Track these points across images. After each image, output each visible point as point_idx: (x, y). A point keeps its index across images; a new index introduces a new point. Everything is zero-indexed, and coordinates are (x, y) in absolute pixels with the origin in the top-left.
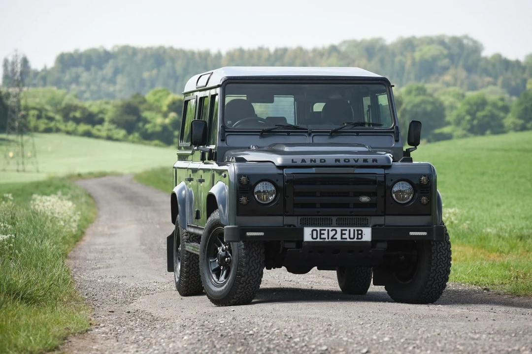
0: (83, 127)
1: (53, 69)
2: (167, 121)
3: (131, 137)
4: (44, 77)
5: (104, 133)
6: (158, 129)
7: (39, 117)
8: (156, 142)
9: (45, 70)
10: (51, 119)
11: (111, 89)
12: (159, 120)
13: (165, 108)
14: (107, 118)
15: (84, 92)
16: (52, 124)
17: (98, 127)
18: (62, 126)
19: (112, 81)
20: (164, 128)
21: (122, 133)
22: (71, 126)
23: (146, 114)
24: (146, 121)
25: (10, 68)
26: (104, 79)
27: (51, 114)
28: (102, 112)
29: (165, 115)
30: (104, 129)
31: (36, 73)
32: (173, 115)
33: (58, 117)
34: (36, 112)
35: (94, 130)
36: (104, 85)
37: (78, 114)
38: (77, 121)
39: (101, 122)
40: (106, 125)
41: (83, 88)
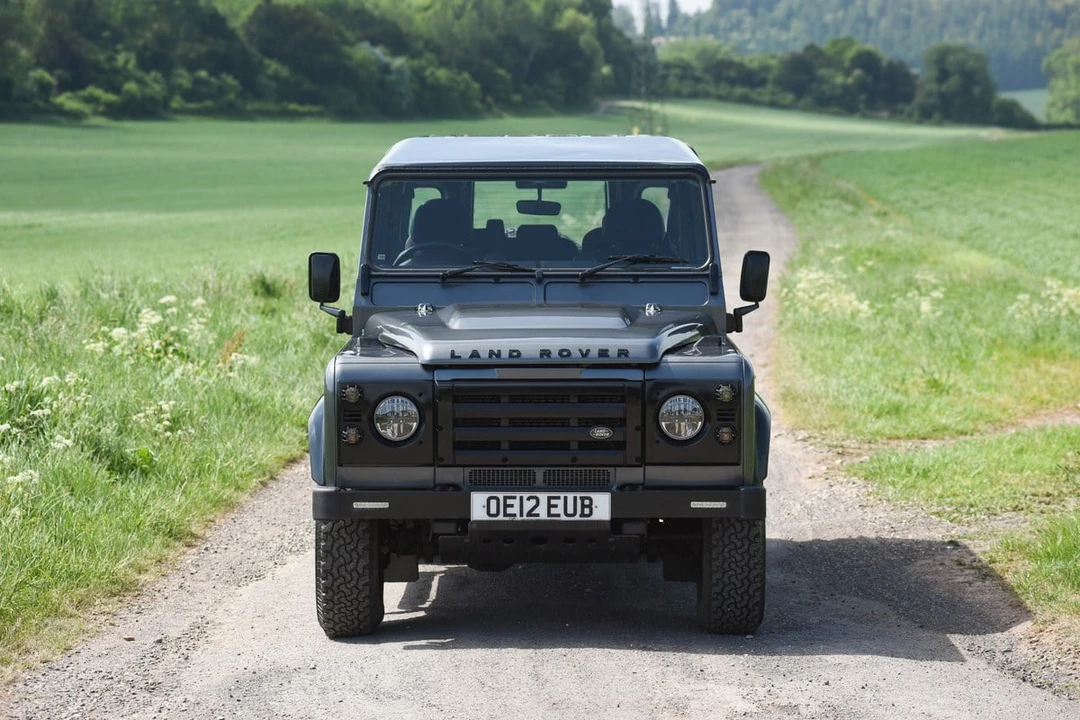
0: (739, 91)
1: (709, 12)
2: (850, 80)
3: (802, 102)
4: (697, 23)
5: (767, 98)
6: (839, 92)
7: (682, 78)
8: (835, 109)
9: (698, 14)
10: (698, 80)
11: (784, 37)
12: (839, 79)
13: (847, 64)
14: (771, 77)
15: (748, 42)
16: (700, 87)
17: (759, 90)
18: (712, 89)
19: (784, 25)
20: (846, 89)
21: (789, 97)
22: (724, 89)
23: (823, 72)
24: (822, 81)
25: (653, 13)
26: (773, 24)
27: (698, 73)
28: (765, 68)
29: (848, 73)
30: (765, 93)
31: (687, 19)
32: (857, 72)
33: (707, 77)
34: (677, 71)
35: (753, 94)
36: (774, 32)
37: (732, 73)
38: (732, 82)
39: (762, 83)
40: (770, 87)
41: (747, 36)
